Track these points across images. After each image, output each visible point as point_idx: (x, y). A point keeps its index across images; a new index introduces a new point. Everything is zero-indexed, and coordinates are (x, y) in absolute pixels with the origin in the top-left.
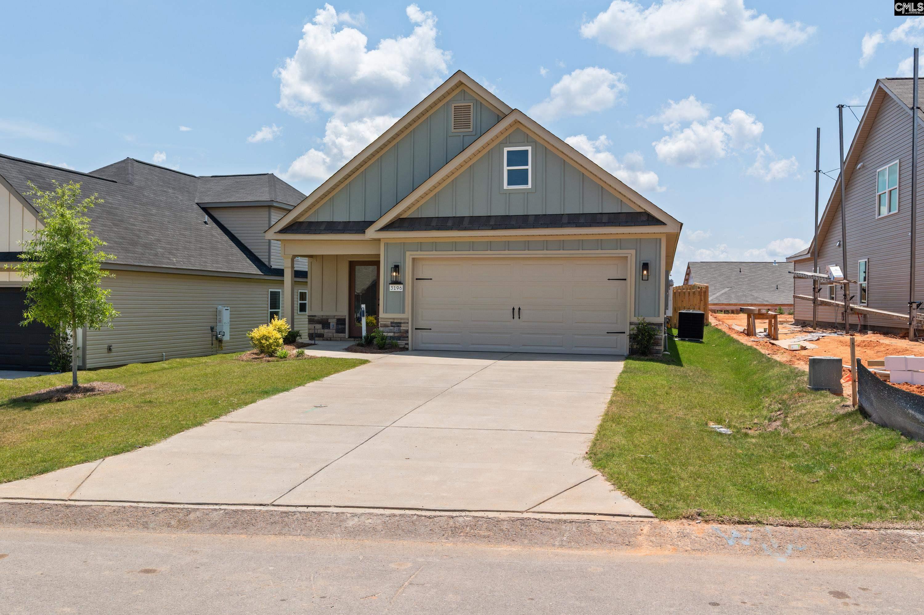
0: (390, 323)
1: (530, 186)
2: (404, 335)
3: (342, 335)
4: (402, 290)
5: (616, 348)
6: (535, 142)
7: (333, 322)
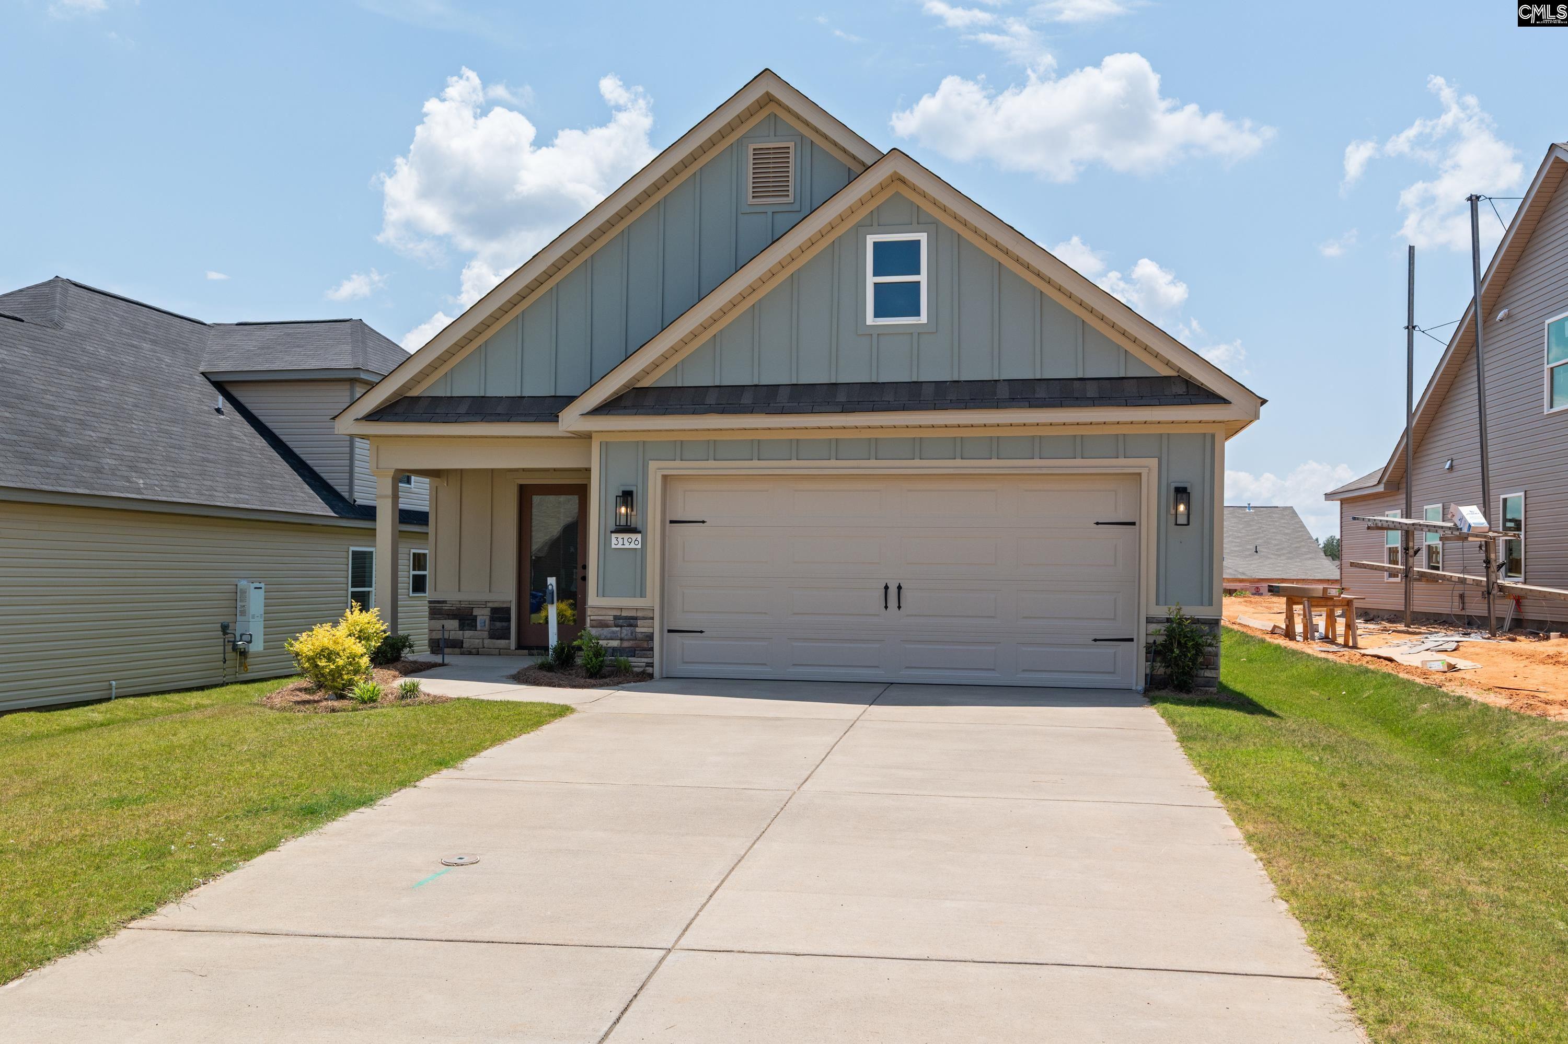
0: (612, 618)
1: (923, 318)
2: (644, 646)
3: (502, 643)
4: (639, 546)
5: (1114, 673)
6: (936, 223)
7: (482, 616)
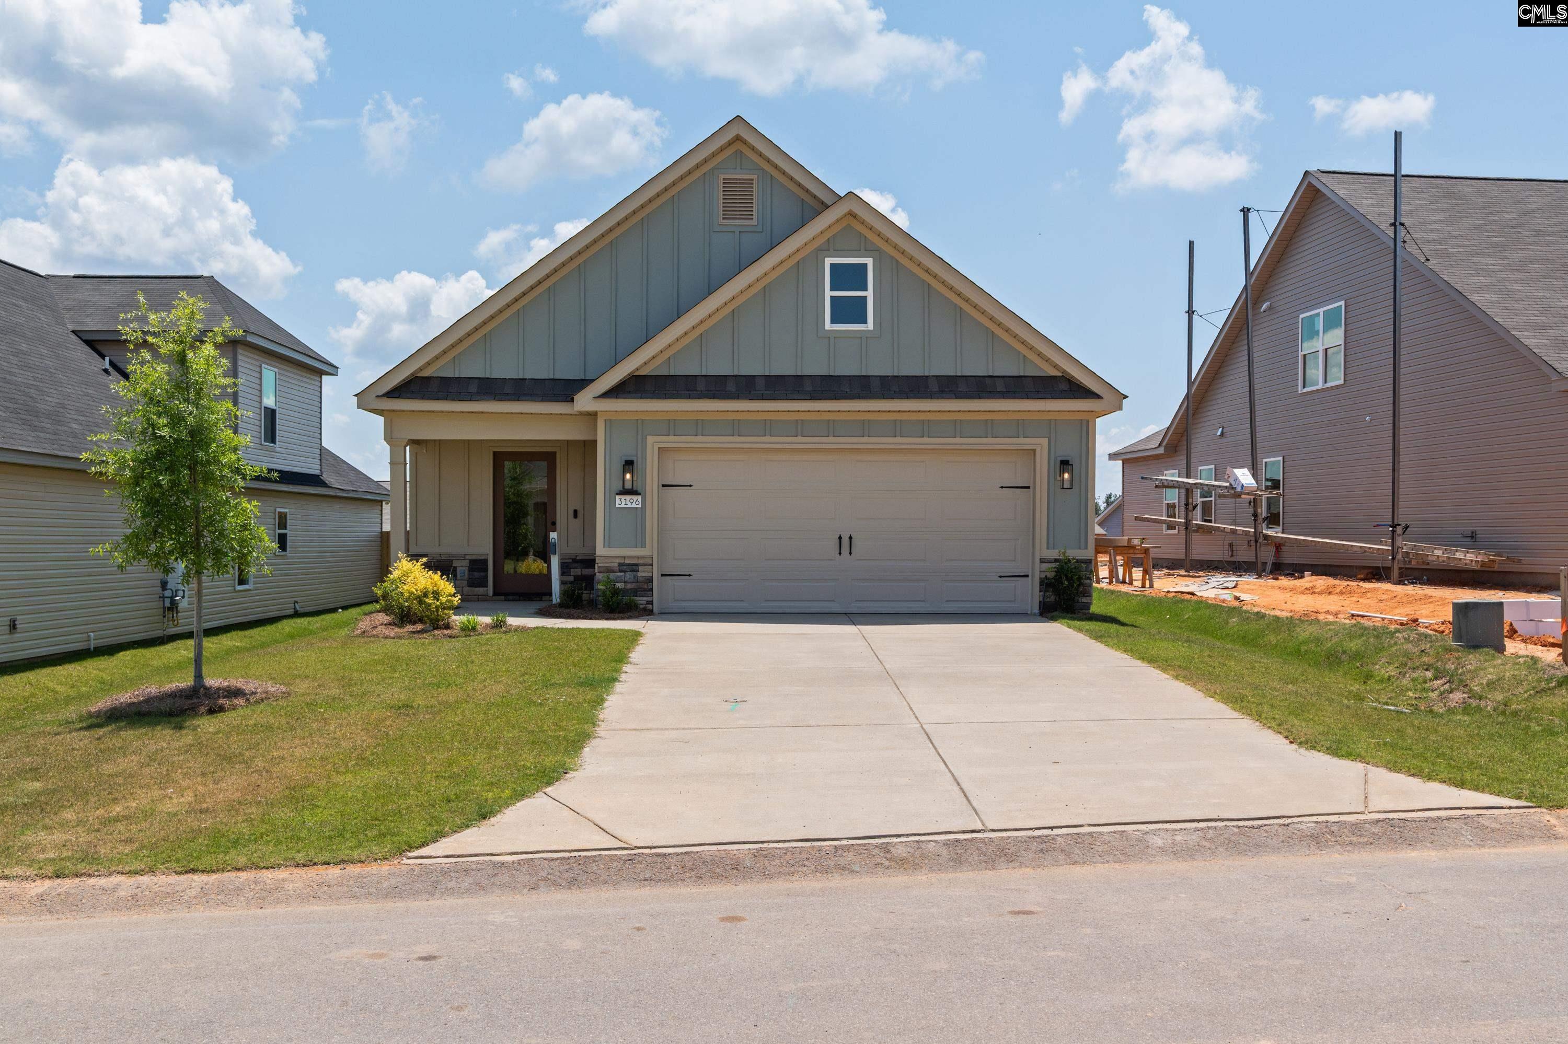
0: (617, 565)
1: (870, 325)
2: (646, 586)
3: (480, 590)
4: (640, 506)
5: (1014, 601)
6: (879, 250)
7: (462, 567)
